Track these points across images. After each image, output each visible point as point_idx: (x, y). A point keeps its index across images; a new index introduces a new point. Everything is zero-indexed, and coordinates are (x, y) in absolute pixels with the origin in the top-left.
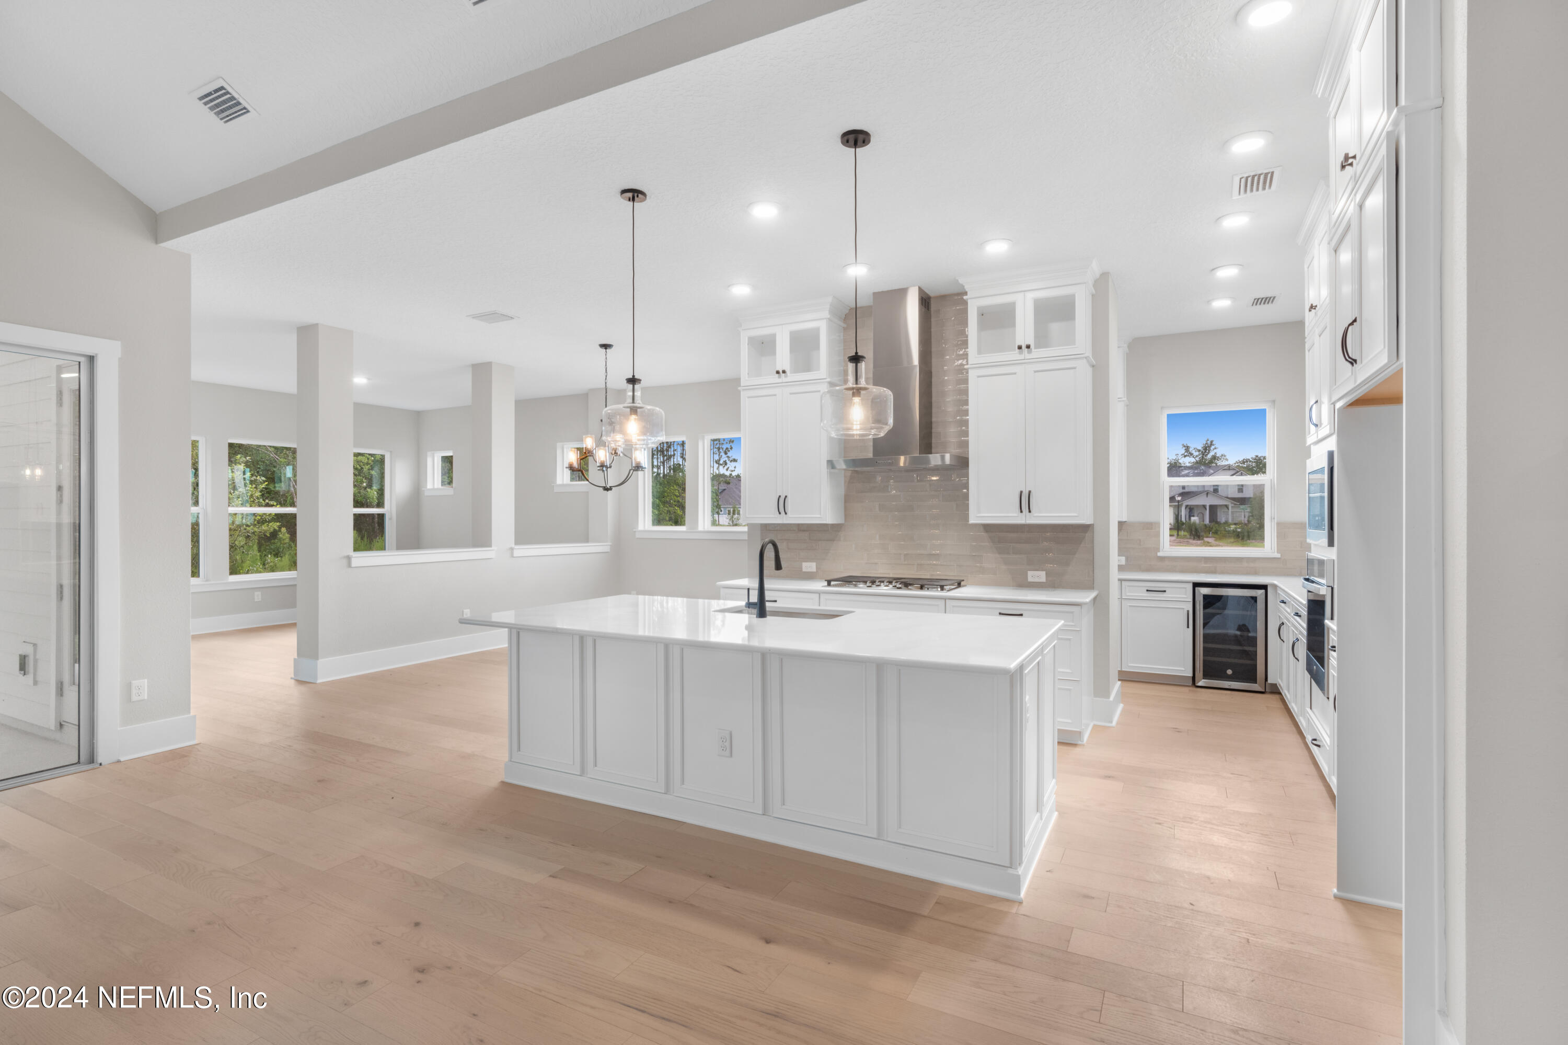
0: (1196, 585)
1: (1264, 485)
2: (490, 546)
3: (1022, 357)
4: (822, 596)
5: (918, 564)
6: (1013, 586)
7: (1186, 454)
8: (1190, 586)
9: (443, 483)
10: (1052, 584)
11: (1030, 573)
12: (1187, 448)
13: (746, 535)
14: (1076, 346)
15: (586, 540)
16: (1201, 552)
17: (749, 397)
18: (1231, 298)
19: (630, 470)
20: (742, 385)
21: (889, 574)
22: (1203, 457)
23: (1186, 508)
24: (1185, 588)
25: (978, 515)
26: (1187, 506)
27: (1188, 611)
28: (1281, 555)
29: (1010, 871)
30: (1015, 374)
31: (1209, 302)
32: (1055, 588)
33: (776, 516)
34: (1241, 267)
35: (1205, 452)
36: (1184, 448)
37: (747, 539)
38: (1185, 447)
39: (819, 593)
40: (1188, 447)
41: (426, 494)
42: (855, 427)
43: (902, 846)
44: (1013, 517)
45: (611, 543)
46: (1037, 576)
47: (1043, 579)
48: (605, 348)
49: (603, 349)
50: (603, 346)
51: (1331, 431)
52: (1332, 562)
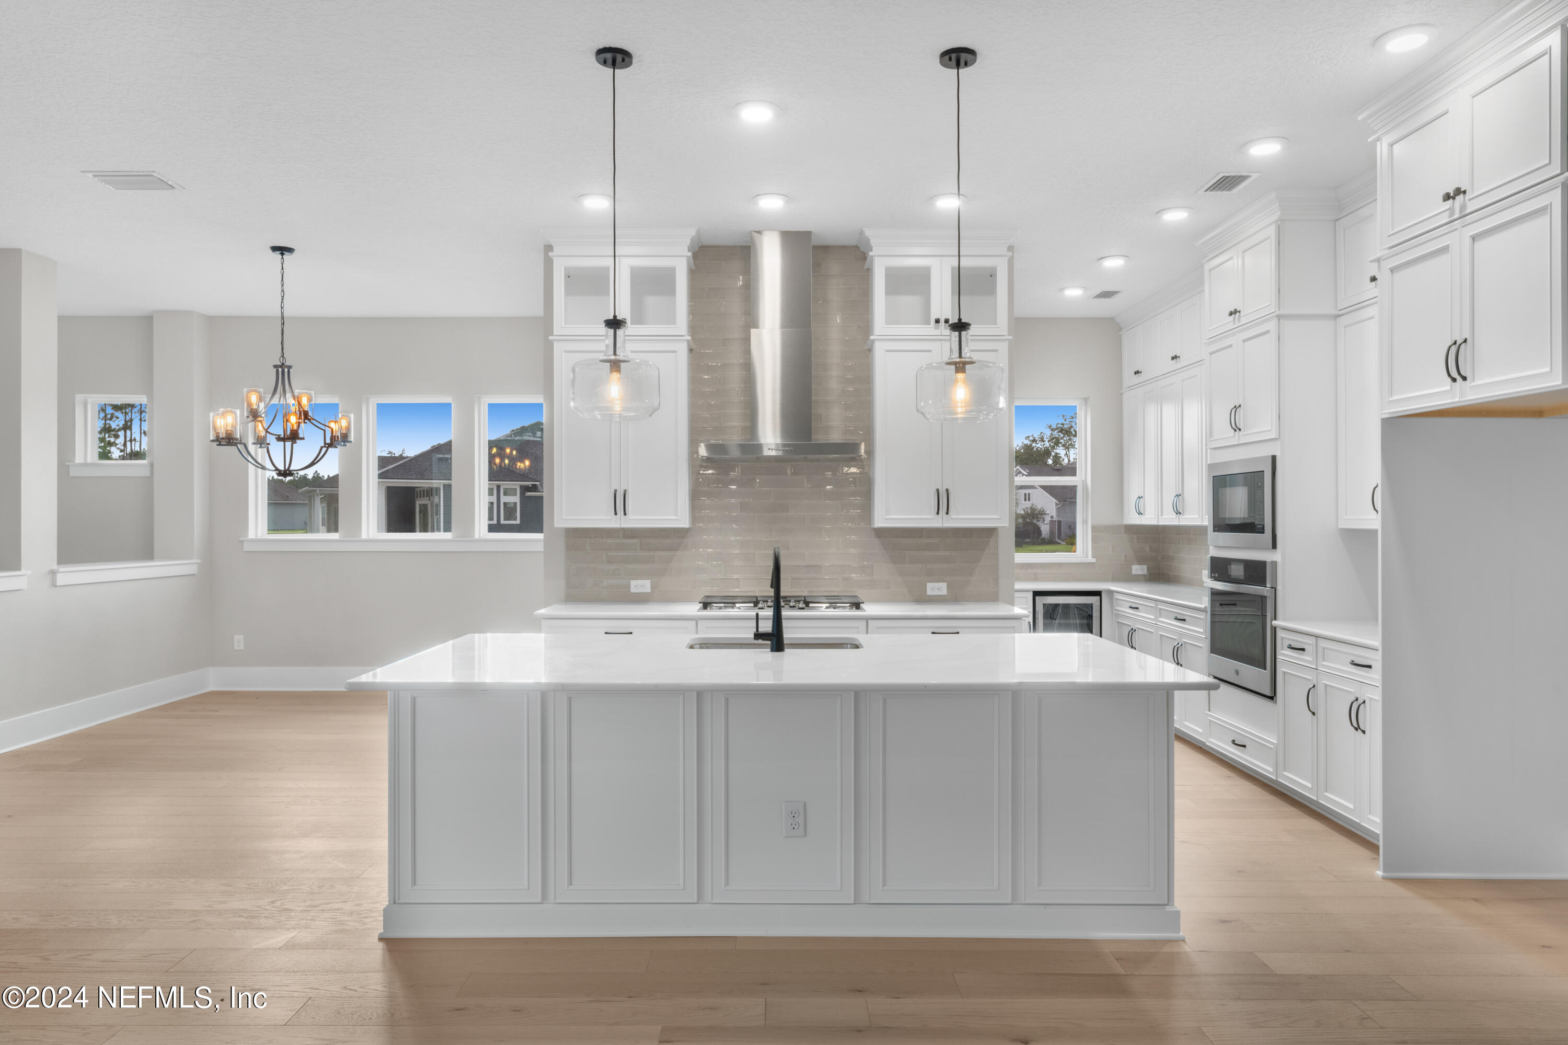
0: (1036, 594)
1: (1076, 486)
2: (19, 568)
3: (937, 332)
4: (700, 623)
5: (792, 579)
6: (909, 601)
8: (1031, 595)
10: (954, 598)
11: (930, 586)
13: (542, 544)
14: (998, 326)
15: (147, 553)
16: (1033, 558)
17: (566, 352)
18: (1082, 287)
19: (322, 448)
20: (555, 333)
21: (754, 591)
24: (1026, 597)
25: (887, 517)
27: (1029, 622)
28: (1097, 561)
29: (1168, 908)
30: (930, 351)
31: (1062, 289)
32: (957, 601)
33: (609, 518)
34: (1127, 258)
37: (542, 549)
39: (696, 619)
42: (959, 410)
43: (1042, 906)
44: (928, 519)
45: (199, 561)
46: (937, 588)
47: (944, 592)
48: (281, 252)
49: (275, 254)
50: (275, 249)
51: (1273, 437)
52: (1274, 564)
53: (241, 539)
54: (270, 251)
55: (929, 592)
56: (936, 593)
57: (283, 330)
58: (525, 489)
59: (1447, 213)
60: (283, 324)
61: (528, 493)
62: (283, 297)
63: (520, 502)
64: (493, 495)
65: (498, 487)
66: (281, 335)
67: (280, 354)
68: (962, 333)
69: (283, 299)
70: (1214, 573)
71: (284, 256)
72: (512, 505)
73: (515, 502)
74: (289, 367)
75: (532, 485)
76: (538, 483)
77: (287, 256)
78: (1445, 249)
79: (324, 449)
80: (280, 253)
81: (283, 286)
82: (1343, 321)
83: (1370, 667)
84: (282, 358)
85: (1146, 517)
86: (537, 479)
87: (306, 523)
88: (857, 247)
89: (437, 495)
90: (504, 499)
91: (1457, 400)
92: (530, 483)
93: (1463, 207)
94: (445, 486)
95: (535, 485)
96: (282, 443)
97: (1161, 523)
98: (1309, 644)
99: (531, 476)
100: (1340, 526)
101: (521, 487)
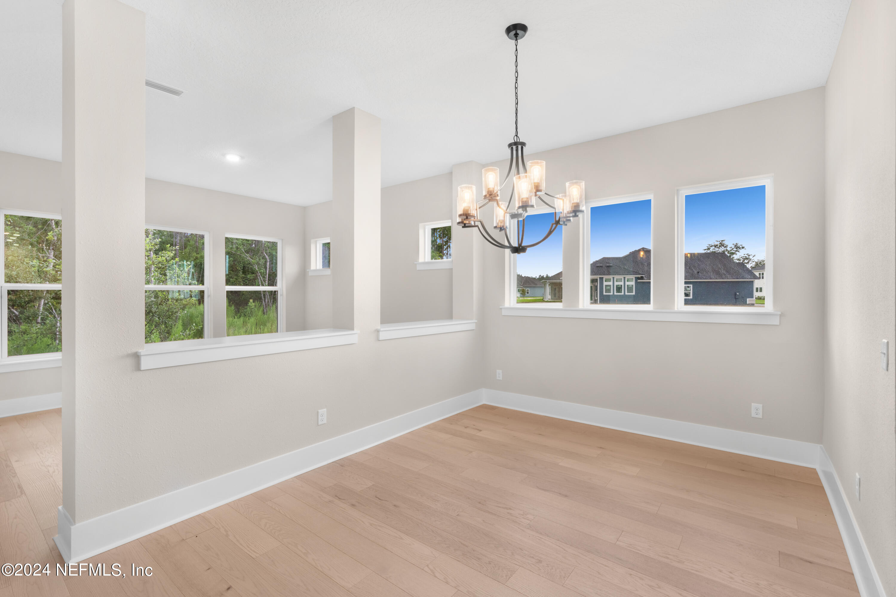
2: (352, 329)
9: (324, 266)
15: (449, 316)
19: (553, 224)
41: (310, 274)
45: (476, 321)
48: (515, 33)
53: (500, 307)
57: (517, 109)
58: (637, 279)
60: (517, 104)
61: (639, 280)
63: (635, 285)
64: (622, 282)
65: (624, 278)
66: (515, 115)
67: (514, 133)
69: (517, 80)
71: (518, 38)
72: (631, 286)
73: (632, 284)
74: (523, 144)
75: (641, 276)
76: (644, 276)
79: (554, 226)
81: (516, 67)
84: (516, 137)
86: (644, 274)
87: (543, 294)
89: (596, 282)
90: (627, 283)
92: (640, 276)
94: (600, 278)
95: (643, 276)
99: (640, 273)
101: (635, 277)
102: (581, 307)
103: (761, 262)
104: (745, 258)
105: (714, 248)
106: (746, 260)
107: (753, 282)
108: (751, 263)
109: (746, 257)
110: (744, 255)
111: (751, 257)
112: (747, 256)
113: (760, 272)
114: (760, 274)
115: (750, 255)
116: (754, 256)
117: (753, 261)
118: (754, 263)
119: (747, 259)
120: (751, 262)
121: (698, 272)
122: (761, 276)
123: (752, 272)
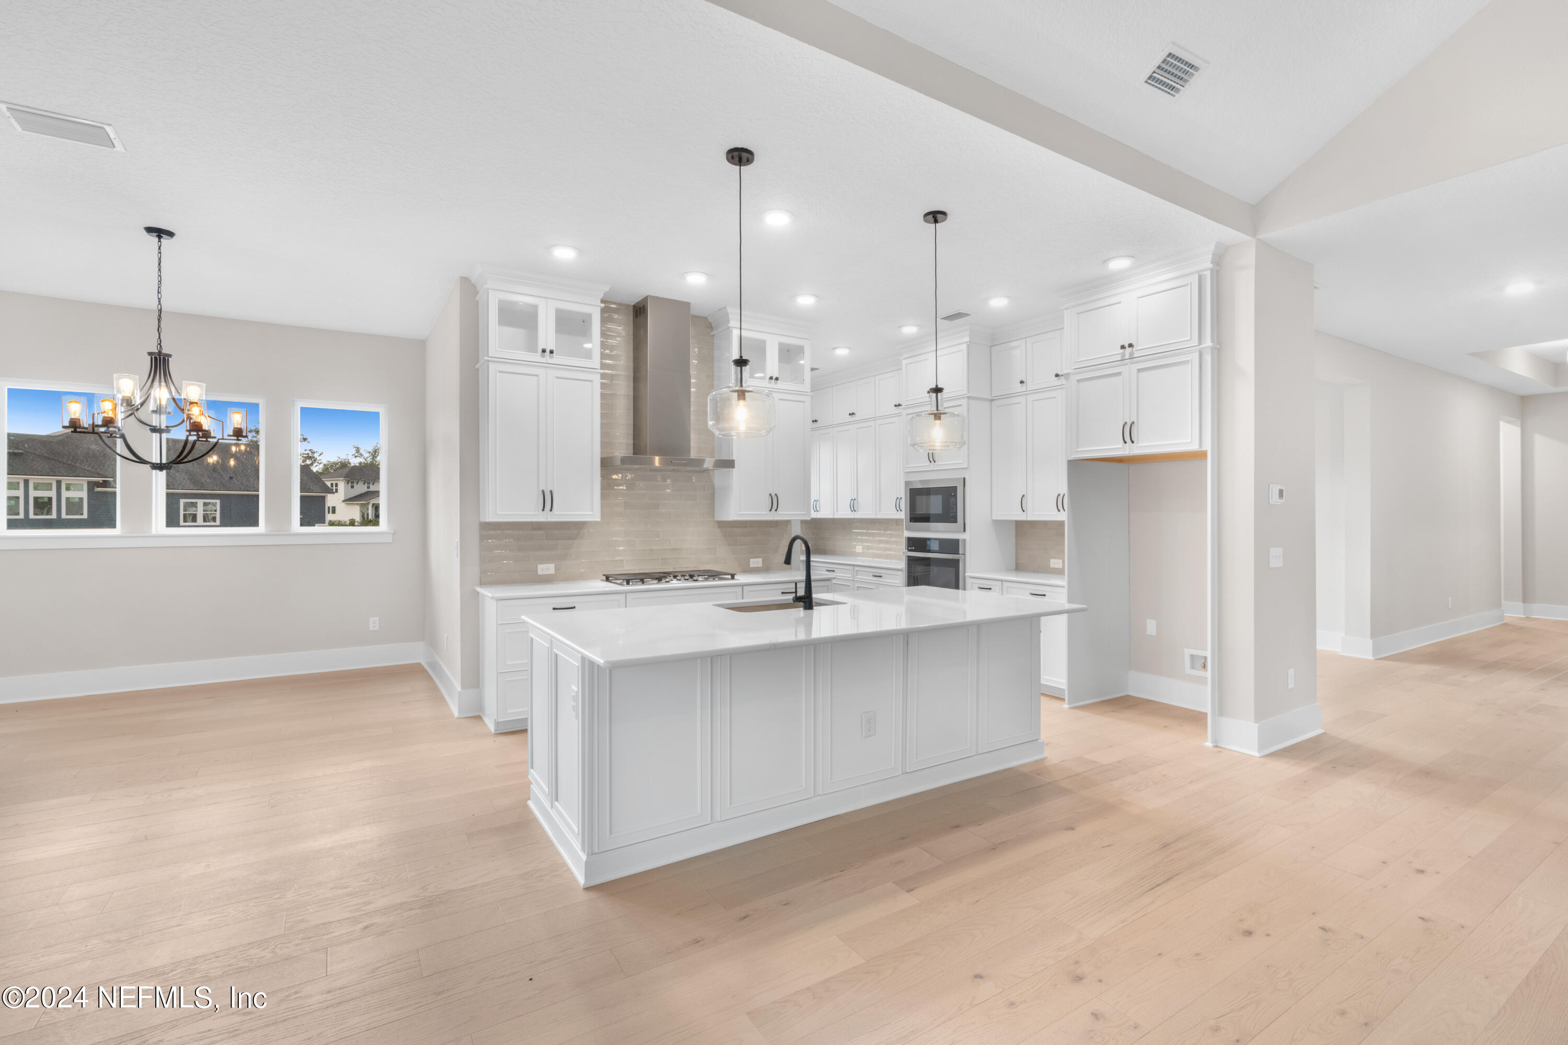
7: (356, 455)
10: (766, 568)
11: (752, 561)
12: (358, 450)
14: (804, 386)
20: (490, 355)
22: (373, 458)
23: (372, 506)
26: (373, 505)
29: (1039, 741)
33: (538, 513)
35: (375, 454)
36: (355, 449)
38: (355, 447)
40: (358, 448)
44: (764, 514)
46: (756, 562)
47: (760, 565)
48: (157, 234)
49: (150, 235)
50: (150, 230)
51: (965, 467)
52: (964, 540)
54: (145, 232)
55: (752, 565)
56: (756, 565)
58: (93, 485)
59: (1120, 355)
62: (160, 281)
68: (939, 394)
70: (910, 547)
71: (162, 240)
73: (81, 497)
77: (165, 241)
78: (1119, 374)
80: (157, 236)
82: (995, 403)
83: (1044, 595)
84: (158, 345)
85: (821, 513)
88: (706, 318)
90: (67, 494)
91: (1128, 453)
92: (100, 480)
93: (1132, 354)
95: (106, 481)
96: (158, 435)
97: (837, 516)
98: (996, 586)
100: (994, 518)
101: (89, 482)
102: (154, 532)
103: (332, 466)
104: (306, 455)
105: (255, 435)
106: (308, 460)
107: (324, 498)
108: (316, 466)
109: (308, 454)
110: (306, 450)
111: (316, 455)
112: (309, 452)
113: (332, 482)
114: (332, 485)
115: (314, 453)
116: (320, 454)
117: (320, 462)
118: (321, 466)
119: (309, 458)
120: (316, 464)
121: (231, 478)
122: (334, 488)
123: (323, 482)
